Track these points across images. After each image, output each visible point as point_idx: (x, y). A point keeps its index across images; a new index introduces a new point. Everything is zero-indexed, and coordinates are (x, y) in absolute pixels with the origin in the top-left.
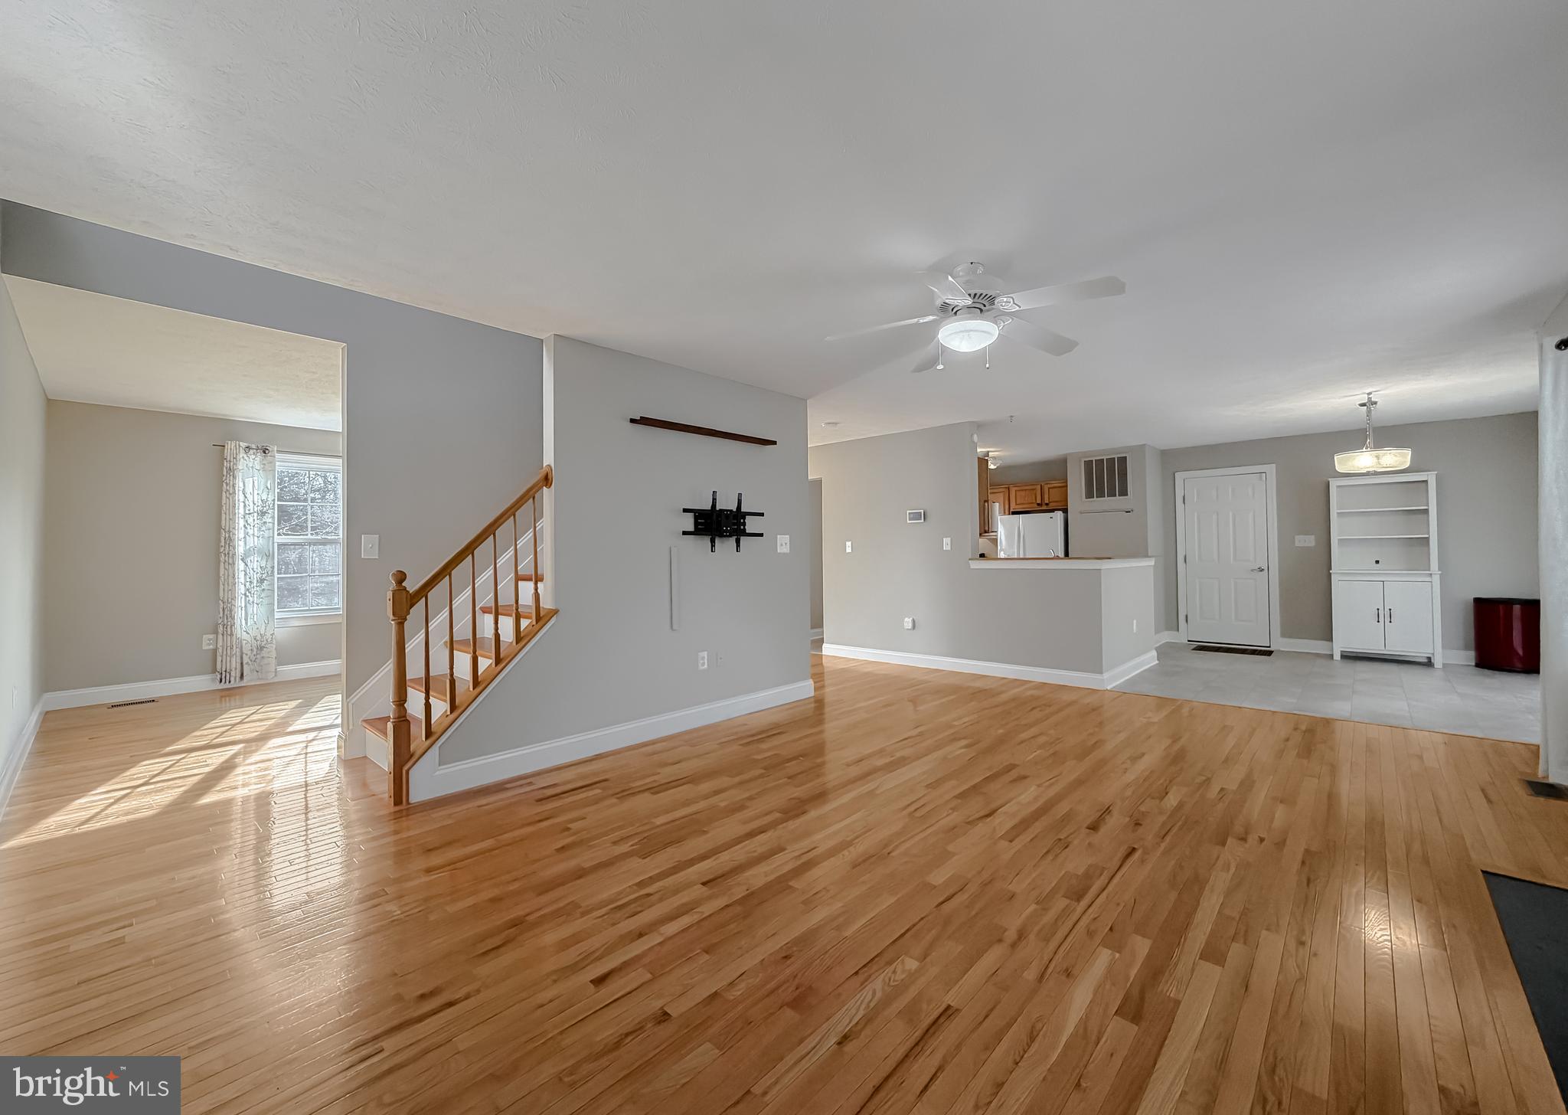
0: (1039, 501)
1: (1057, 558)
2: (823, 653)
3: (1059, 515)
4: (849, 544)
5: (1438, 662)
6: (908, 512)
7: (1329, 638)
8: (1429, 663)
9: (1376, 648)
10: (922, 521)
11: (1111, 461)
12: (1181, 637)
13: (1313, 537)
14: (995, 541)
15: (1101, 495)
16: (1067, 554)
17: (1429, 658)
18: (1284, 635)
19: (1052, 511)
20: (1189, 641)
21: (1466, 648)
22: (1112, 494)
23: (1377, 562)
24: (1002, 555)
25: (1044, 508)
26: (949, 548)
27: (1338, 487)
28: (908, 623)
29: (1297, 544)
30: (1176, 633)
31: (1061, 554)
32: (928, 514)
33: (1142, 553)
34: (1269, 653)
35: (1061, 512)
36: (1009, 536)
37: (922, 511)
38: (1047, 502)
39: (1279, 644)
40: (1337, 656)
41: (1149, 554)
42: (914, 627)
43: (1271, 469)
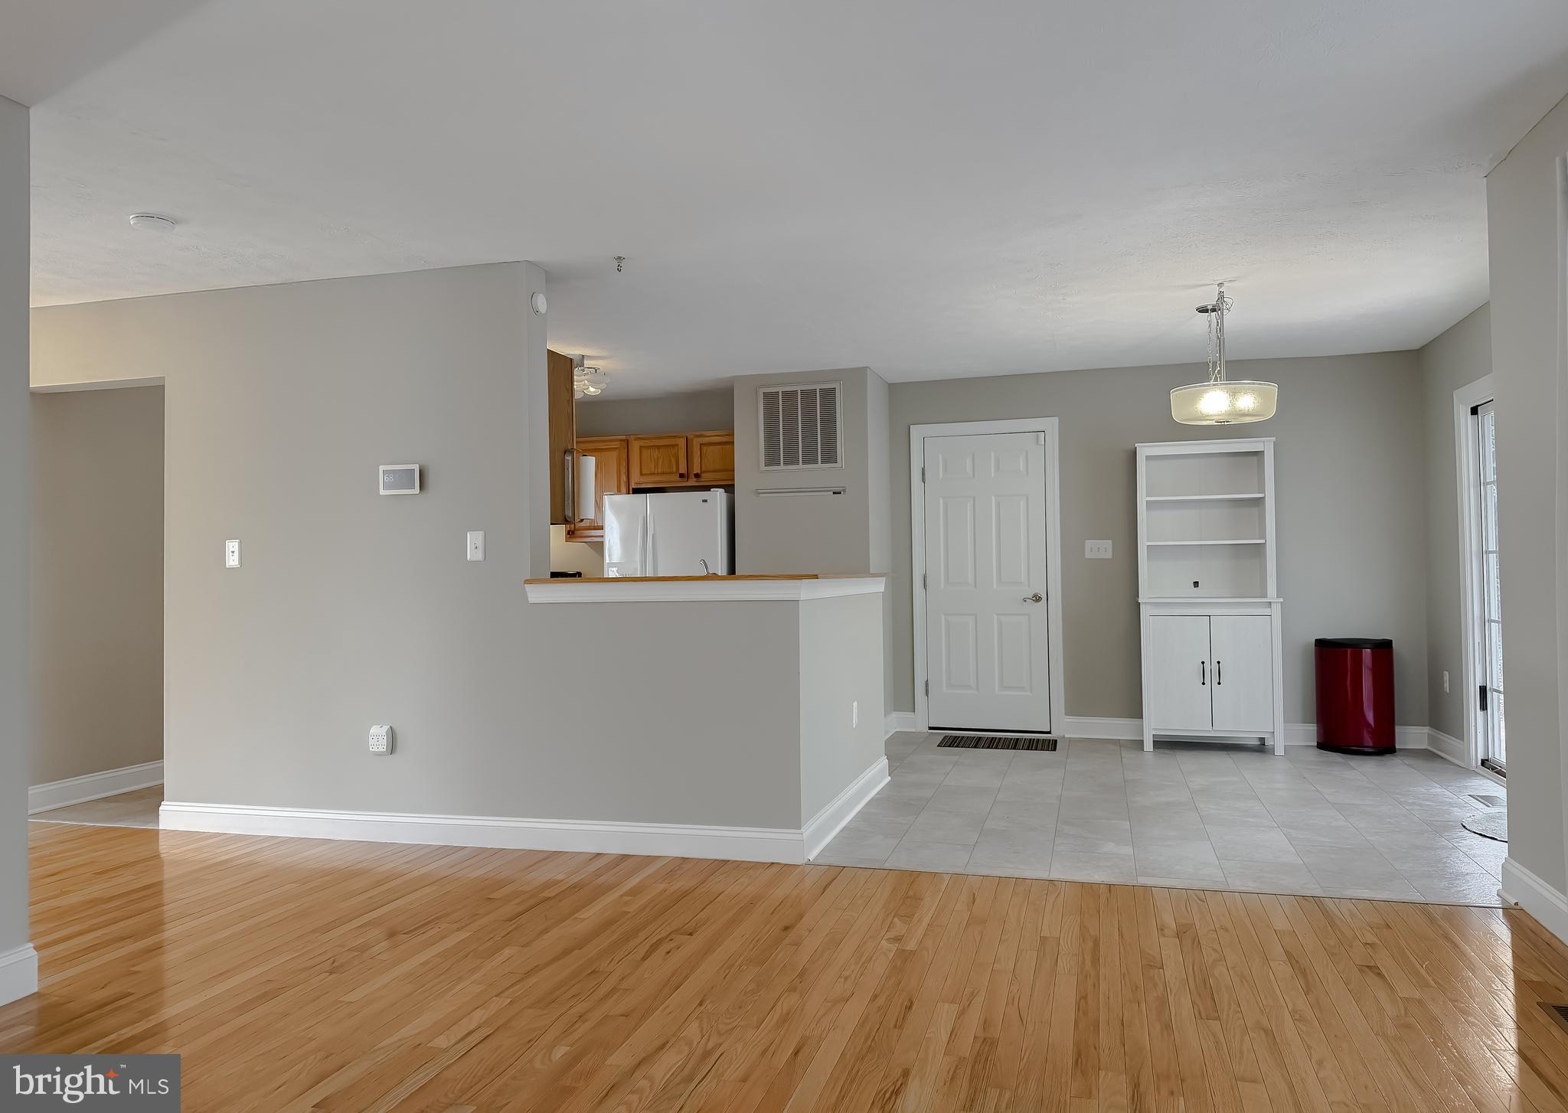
0: (683, 470)
1: (713, 577)
2: (161, 827)
3: (719, 496)
4: (232, 546)
5: (1279, 745)
6: (382, 468)
7: (1136, 710)
8: (1261, 748)
9: (1198, 727)
10: (417, 490)
11: (809, 395)
12: (918, 722)
13: (1108, 544)
14: (599, 547)
15: (791, 459)
16: (732, 570)
17: (1262, 740)
18: (1070, 712)
19: (707, 488)
20: (931, 728)
21: (1305, 722)
22: (810, 459)
23: (1196, 584)
24: (612, 573)
25: (692, 482)
26: (479, 556)
27: (1148, 458)
28: (377, 737)
29: (1088, 555)
30: (910, 715)
31: (721, 568)
32: (431, 479)
33: (859, 570)
34: (1052, 745)
35: (721, 490)
36: (626, 540)
37: (416, 468)
38: (697, 470)
39: (1065, 727)
40: (1148, 746)
41: (872, 571)
42: (393, 747)
43: (1051, 425)
